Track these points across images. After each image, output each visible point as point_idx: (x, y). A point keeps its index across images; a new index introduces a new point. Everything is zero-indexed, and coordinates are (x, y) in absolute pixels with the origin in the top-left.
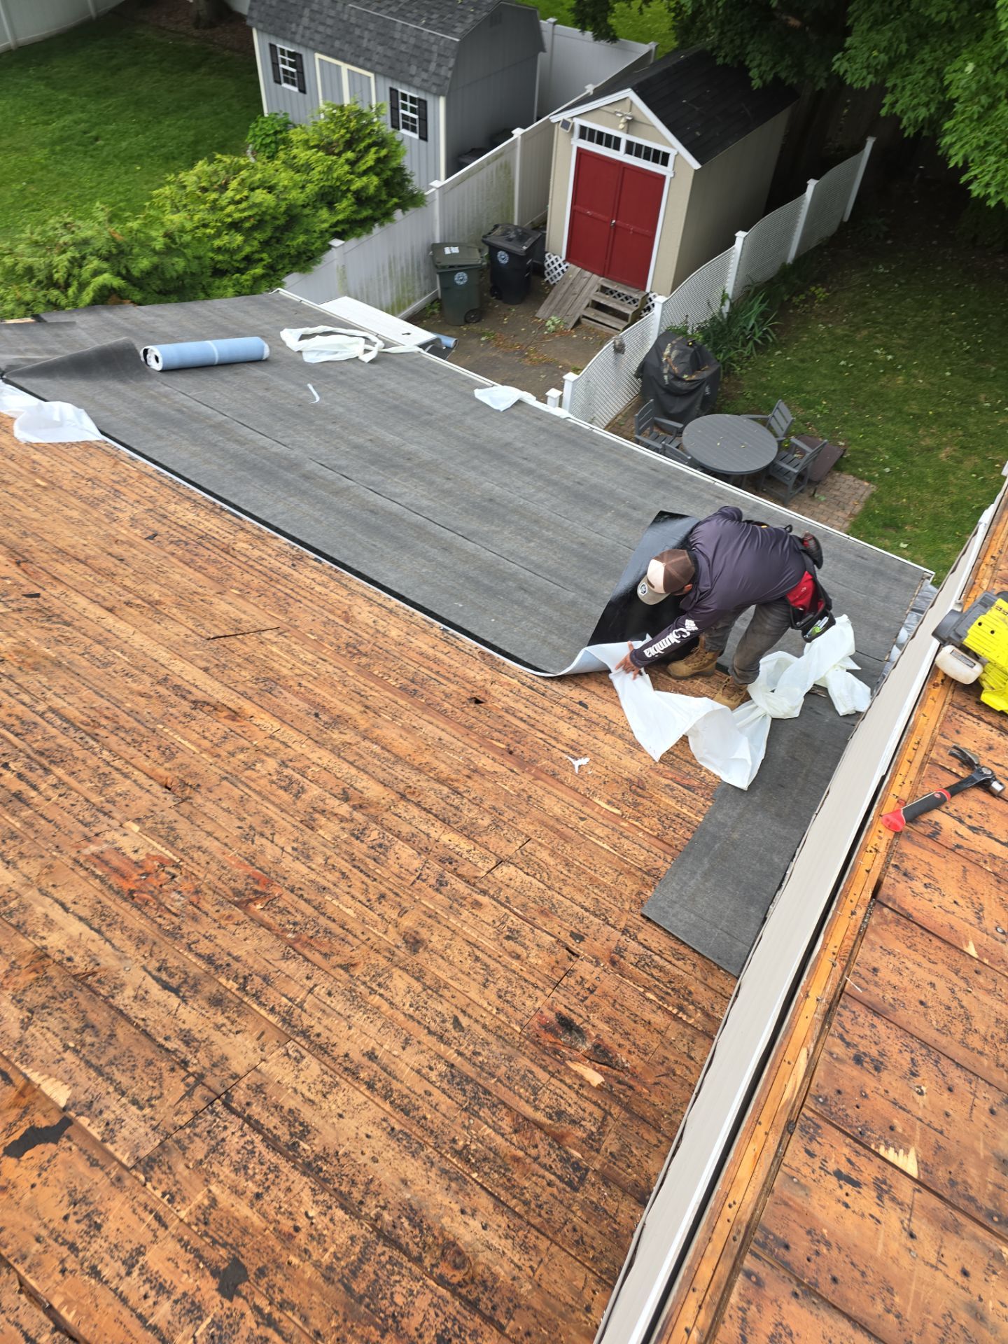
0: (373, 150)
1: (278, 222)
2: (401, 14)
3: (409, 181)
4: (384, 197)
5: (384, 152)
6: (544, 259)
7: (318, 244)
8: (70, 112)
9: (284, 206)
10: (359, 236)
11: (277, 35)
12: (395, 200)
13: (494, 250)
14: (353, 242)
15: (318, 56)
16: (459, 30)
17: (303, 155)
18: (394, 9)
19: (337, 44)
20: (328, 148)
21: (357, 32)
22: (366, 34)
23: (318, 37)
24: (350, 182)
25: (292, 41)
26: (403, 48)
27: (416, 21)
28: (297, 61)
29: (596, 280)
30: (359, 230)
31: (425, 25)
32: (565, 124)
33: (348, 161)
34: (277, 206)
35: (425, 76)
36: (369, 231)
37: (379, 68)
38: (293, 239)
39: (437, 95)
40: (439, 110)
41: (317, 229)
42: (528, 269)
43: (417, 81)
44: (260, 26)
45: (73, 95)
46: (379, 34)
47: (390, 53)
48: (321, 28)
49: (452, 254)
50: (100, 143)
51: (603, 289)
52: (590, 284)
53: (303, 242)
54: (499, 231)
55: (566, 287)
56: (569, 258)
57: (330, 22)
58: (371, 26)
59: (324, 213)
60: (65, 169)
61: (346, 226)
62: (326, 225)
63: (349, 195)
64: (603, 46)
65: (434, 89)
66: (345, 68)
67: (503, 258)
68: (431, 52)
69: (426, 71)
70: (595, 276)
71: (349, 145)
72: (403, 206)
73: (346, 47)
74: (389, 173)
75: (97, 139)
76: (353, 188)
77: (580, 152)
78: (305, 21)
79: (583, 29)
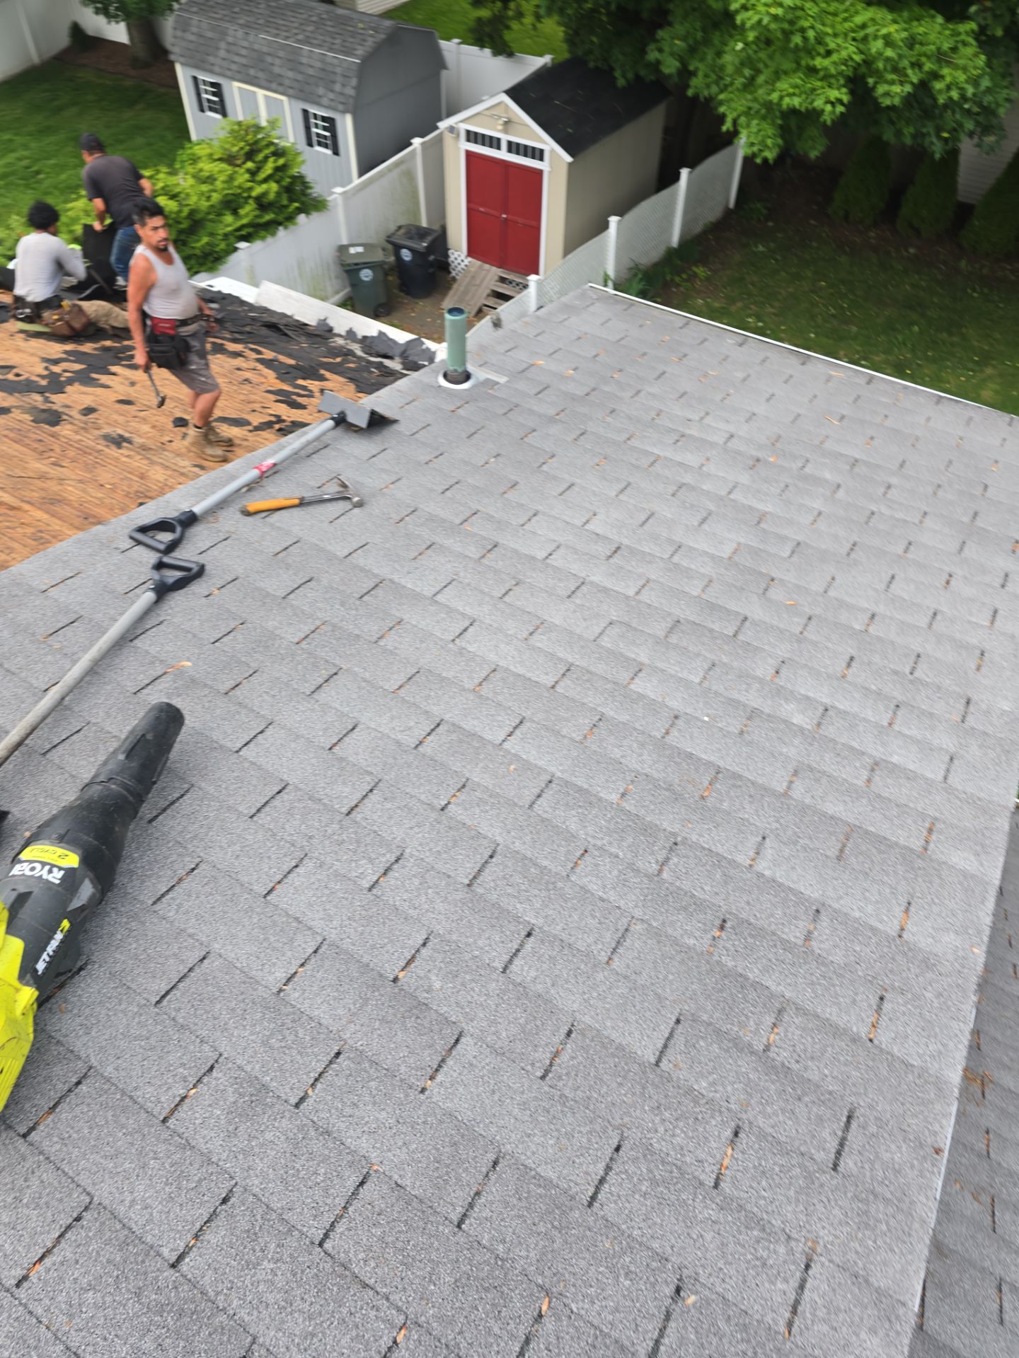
0: (272, 159)
1: (182, 226)
2: (307, 41)
3: (310, 188)
4: (285, 202)
5: (281, 161)
6: (447, 256)
7: (223, 246)
8: (13, 151)
9: (186, 211)
10: (263, 238)
11: (197, 67)
12: (296, 205)
13: (397, 248)
14: (258, 245)
15: (236, 84)
16: (360, 52)
17: (207, 167)
18: (300, 37)
19: (252, 72)
20: (229, 159)
21: (269, 59)
22: (277, 61)
23: (234, 67)
24: (251, 189)
25: (212, 72)
26: (311, 71)
27: (319, 46)
28: (217, 89)
29: (496, 271)
30: (263, 233)
31: (330, 50)
32: (452, 129)
33: (248, 171)
34: (180, 211)
35: (331, 96)
36: (273, 234)
37: (291, 92)
38: (198, 241)
39: (344, 112)
40: (346, 126)
41: (221, 232)
42: (431, 264)
43: (325, 101)
44: (182, 59)
45: (17, 134)
46: (289, 60)
47: (300, 77)
48: (237, 59)
49: (358, 254)
50: (41, 176)
51: (502, 280)
52: (490, 275)
53: (207, 244)
54: (402, 231)
55: (467, 280)
56: (471, 253)
57: (244, 52)
58: (281, 54)
59: (229, 218)
60: (8, 201)
61: (250, 230)
62: (229, 229)
63: (251, 201)
64: (501, 61)
65: (341, 107)
66: (261, 93)
67: (406, 255)
68: (334, 73)
69: (332, 91)
70: (494, 269)
71: (250, 156)
72: (304, 209)
73: (260, 75)
74: (288, 180)
75: (38, 173)
76: (254, 194)
77: (469, 155)
78: (222, 53)
79: (482, 46)
